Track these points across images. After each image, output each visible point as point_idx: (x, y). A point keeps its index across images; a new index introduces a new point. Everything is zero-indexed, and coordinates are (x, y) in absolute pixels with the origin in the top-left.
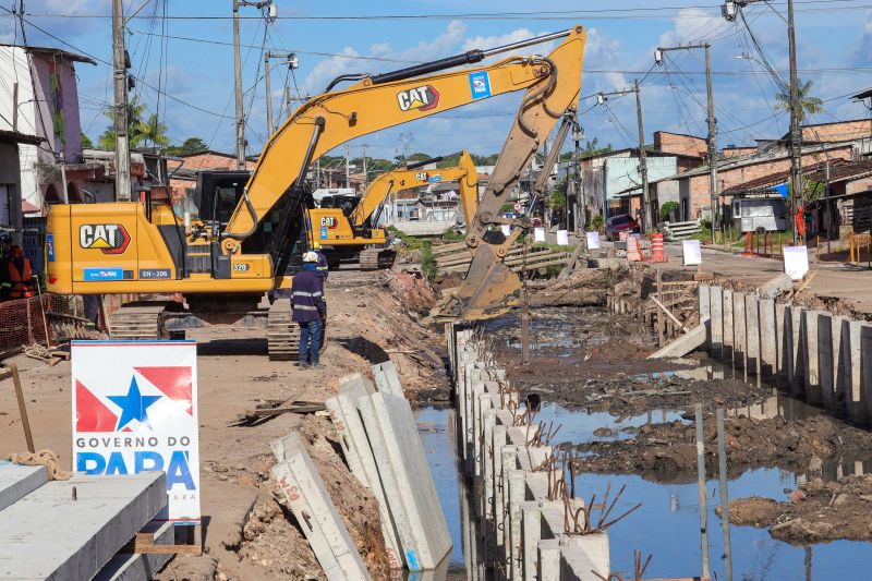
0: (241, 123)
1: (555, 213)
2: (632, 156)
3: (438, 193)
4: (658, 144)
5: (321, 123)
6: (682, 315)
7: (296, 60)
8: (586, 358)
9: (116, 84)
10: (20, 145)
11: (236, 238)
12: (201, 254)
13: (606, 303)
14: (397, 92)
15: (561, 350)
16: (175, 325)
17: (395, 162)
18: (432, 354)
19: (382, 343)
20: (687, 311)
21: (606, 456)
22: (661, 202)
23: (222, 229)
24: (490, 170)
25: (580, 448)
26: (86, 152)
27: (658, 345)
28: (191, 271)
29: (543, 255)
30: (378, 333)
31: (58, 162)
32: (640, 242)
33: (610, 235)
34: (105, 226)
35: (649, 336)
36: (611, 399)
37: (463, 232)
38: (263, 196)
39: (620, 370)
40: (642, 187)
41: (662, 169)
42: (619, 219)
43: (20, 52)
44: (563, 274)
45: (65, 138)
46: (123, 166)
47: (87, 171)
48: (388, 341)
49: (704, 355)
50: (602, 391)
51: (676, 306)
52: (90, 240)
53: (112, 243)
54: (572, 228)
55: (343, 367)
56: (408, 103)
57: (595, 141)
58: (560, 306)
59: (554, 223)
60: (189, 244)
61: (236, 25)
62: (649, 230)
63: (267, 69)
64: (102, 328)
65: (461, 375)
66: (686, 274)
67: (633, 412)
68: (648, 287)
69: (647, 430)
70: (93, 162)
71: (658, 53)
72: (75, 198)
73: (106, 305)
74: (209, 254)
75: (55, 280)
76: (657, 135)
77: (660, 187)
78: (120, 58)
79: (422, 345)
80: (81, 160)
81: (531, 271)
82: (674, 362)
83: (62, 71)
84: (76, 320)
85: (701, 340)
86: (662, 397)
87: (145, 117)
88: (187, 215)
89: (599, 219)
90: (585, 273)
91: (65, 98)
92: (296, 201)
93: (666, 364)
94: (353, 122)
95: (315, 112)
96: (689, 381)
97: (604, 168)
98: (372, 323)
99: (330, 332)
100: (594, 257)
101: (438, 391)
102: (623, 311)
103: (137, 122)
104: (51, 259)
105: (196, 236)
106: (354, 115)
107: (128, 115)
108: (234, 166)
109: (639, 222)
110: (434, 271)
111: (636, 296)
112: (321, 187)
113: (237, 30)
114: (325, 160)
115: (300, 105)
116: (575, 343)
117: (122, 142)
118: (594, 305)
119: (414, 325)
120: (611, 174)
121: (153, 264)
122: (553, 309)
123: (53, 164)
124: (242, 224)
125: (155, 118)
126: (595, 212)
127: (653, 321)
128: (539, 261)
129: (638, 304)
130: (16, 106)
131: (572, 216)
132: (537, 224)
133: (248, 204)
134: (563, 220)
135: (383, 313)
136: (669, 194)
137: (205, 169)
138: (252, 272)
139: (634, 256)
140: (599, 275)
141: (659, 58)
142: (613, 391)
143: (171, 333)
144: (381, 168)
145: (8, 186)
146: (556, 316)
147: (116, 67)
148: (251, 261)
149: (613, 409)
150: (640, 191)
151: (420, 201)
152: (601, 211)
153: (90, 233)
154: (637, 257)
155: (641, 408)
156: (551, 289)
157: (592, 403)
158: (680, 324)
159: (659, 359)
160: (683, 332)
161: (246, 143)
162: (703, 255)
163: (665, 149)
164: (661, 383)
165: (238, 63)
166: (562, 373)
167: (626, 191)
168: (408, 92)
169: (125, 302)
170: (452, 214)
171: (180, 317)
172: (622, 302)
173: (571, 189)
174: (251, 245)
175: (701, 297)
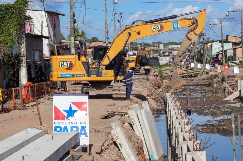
0: (107, 33)
1: (197, 59)
2: (219, 42)
3: (164, 53)
4: (227, 39)
5: (130, 34)
6: (233, 88)
7: (123, 15)
8: (205, 100)
9: (71, 22)
10: (43, 39)
11: (104, 65)
12: (94, 70)
13: (211, 84)
14: (152, 26)
15: (197, 98)
16: (86, 90)
17: (152, 44)
18: (160, 99)
19: (145, 95)
20: (234, 87)
21: (209, 128)
22: (228, 55)
23: (100, 63)
24: (179, 46)
25: (202, 126)
26: (62, 41)
27: (226, 97)
28: (91, 75)
29: (193, 70)
30: (145, 93)
31: (54, 44)
32: (221, 67)
33: (213, 65)
34: (66, 62)
35: (223, 94)
36: (211, 112)
37: (171, 64)
38: (112, 54)
39: (214, 103)
40: (222, 51)
41: (228, 46)
42: (216, 60)
43: (43, 13)
44: (199, 76)
45: (56, 37)
46: (73, 45)
47: (63, 46)
48: (148, 95)
49: (239, 99)
50: (209, 109)
51: (231, 85)
52: (62, 66)
53: (69, 67)
54: (202, 63)
55: (134, 102)
56: (155, 29)
57: (209, 38)
58: (198, 85)
59: (197, 62)
60: (91, 67)
61: (106, 5)
62: (224, 63)
63: (115, 17)
64: (66, 91)
65: (167, 105)
66: (234, 76)
67: (218, 116)
68: (223, 80)
69: (221, 121)
70: (64, 44)
71: (227, 13)
72: (59, 54)
73: (67, 84)
74: (96, 70)
75: (52, 77)
76: (227, 37)
77: (228, 51)
78: (72, 14)
79: (157, 96)
80: (61, 43)
81: (190, 75)
82: (230, 101)
83: (55, 18)
84: (58, 88)
85: (238, 95)
86: (226, 111)
87: (80, 31)
88: (90, 59)
89: (210, 61)
90: (205, 76)
91: (57, 26)
92: (122, 54)
93: (228, 102)
94: (139, 34)
95: (128, 31)
96: (234, 107)
97: (211, 46)
98: (143, 90)
99: (132, 93)
100: (208, 71)
101: (162, 109)
102: (216, 87)
103: (78, 32)
104: (51, 71)
105: (92, 65)
106: (139, 32)
107: (74, 30)
108: (105, 45)
109: (221, 61)
110: (162, 75)
111: (220, 82)
112: (130, 51)
113: (106, 6)
114: (131, 44)
115: (124, 28)
116: (202, 96)
117: (73, 38)
118: (208, 85)
119: (156, 90)
120: (213, 48)
121: (80, 73)
122: (196, 86)
123: (53, 44)
124: (106, 61)
125: (82, 32)
126: (209, 58)
127: (225, 90)
128: (192, 72)
129: (220, 85)
130: (42, 28)
131: (202, 59)
132: (192, 62)
133: (108, 56)
134: (199, 61)
135: (147, 87)
136: (230, 53)
137: (95, 46)
138: (108, 75)
139: (219, 71)
140: (209, 76)
141: (227, 14)
142: (212, 110)
143: (85, 92)
144: (148, 46)
145: (40, 50)
146: (197, 88)
147: (71, 17)
148: (108, 72)
149: (212, 115)
150: (222, 52)
151: (159, 55)
152: (210, 58)
153: (62, 64)
154: (220, 71)
155: (220, 115)
156: (195, 80)
157: (205, 113)
158: (232, 91)
159: (226, 101)
160: (233, 93)
161: (108, 39)
162: (239, 71)
163: (229, 40)
164: (226, 107)
165: (106, 16)
166: (197, 104)
167: (218, 52)
168: (155, 26)
169: (73, 83)
170: (168, 59)
171: (88, 88)
172: (216, 84)
173: (202, 52)
174: (108, 67)
175: (238, 83)
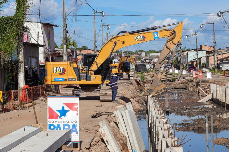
0: (95, 42)
1: (175, 65)
2: (195, 51)
3: (145, 60)
4: (201, 48)
5: (115, 43)
6: (206, 91)
7: (109, 26)
8: (181, 102)
9: (63, 32)
10: (39, 47)
11: (92, 71)
12: (84, 75)
13: (187, 88)
14: (135, 36)
15: (175, 100)
16: (77, 92)
17: (135, 52)
18: (142, 100)
19: (129, 98)
20: (207, 90)
21: (186, 127)
22: (202, 62)
23: (89, 68)
24: (159, 54)
25: (179, 125)
26: (56, 49)
27: (200, 99)
28: (81, 79)
29: (172, 76)
30: (129, 95)
31: (49, 51)
32: (196, 73)
33: (189, 71)
34: (60, 67)
35: (198, 97)
36: (187, 112)
37: (152, 70)
38: (100, 61)
39: (190, 105)
40: (197, 59)
41: (202, 54)
42: (191, 67)
43: (39, 24)
44: (176, 81)
45: (51, 46)
46: (65, 52)
47: (56, 54)
48: (131, 97)
49: (211, 101)
50: (185, 110)
51: (205, 89)
52: (56, 71)
53: (61, 72)
54: (179, 69)
55: (119, 103)
56: (138, 39)
57: (185, 47)
58: (175, 89)
59: (175, 68)
60: (81, 72)
61: (94, 17)
62: (199, 70)
63: (102, 28)
65: (149, 106)
66: (207, 81)
67: (193, 116)
68: (198, 84)
69: (196, 120)
70: (58, 51)
71: (201, 25)
72: (53, 60)
74: (86, 75)
75: (47, 81)
76: (201, 46)
77: (202, 59)
78: (65, 26)
79: (140, 98)
80: (55, 51)
81: (169, 80)
82: (204, 103)
83: (50, 28)
84: (52, 91)
85: (211, 98)
86: (201, 112)
87: (72, 40)
88: (80, 65)
89: (186, 67)
90: (182, 80)
91: (51, 36)
92: (109, 61)
93: (202, 104)
94: (123, 43)
95: (114, 40)
96: (207, 108)
97: (187, 54)
98: (127, 92)
99: (117, 95)
100: (184, 76)
101: (144, 110)
102: (191, 90)
103: (70, 42)
104: (46, 76)
105: (82, 70)
106: (124, 41)
107: (66, 40)
108: (93, 53)
109: (196, 68)
110: (144, 80)
111: (195, 86)
112: (116, 58)
113: (94, 19)
114: (117, 52)
115: (111, 38)
116: (179, 98)
117: (65, 47)
118: (184, 88)
119: (138, 93)
120: (189, 56)
121: (72, 77)
122: (174, 90)
123: (48, 52)
124: (94, 67)
125: (74, 41)
126: (185, 65)
127: (199, 93)
128: (171, 77)
129: (195, 88)
130: (38, 38)
131: (179, 66)
132: (170, 68)
133: (96, 62)
134: (177, 67)
135: (130, 90)
136: (204, 61)
137: (85, 53)
138: (96, 79)
139: (194, 76)
140: (186, 81)
141: (201, 26)
142: (188, 110)
143: (76, 94)
144: (131, 53)
145: (36, 57)
146: (174, 91)
147: (64, 28)
148: (96, 77)
149: (188, 115)
150: (196, 60)
151: (141, 62)
152: (186, 65)
153: (56, 69)
155: (195, 115)
156: (173, 84)
157: (182, 113)
158: (206, 94)
159: (200, 102)
160: (206, 96)
161: (96, 47)
162: (212, 76)
163: (203, 49)
164: (200, 108)
165: (95, 28)
166: (175, 106)
167: (193, 60)
168: (138, 36)
169: (65, 86)
170: (149, 65)
171: (78, 90)
172: (191, 88)
173: (179, 59)
174: (96, 73)
175: (211, 87)
